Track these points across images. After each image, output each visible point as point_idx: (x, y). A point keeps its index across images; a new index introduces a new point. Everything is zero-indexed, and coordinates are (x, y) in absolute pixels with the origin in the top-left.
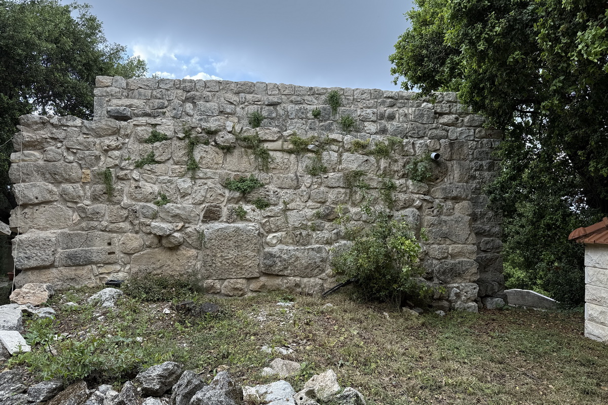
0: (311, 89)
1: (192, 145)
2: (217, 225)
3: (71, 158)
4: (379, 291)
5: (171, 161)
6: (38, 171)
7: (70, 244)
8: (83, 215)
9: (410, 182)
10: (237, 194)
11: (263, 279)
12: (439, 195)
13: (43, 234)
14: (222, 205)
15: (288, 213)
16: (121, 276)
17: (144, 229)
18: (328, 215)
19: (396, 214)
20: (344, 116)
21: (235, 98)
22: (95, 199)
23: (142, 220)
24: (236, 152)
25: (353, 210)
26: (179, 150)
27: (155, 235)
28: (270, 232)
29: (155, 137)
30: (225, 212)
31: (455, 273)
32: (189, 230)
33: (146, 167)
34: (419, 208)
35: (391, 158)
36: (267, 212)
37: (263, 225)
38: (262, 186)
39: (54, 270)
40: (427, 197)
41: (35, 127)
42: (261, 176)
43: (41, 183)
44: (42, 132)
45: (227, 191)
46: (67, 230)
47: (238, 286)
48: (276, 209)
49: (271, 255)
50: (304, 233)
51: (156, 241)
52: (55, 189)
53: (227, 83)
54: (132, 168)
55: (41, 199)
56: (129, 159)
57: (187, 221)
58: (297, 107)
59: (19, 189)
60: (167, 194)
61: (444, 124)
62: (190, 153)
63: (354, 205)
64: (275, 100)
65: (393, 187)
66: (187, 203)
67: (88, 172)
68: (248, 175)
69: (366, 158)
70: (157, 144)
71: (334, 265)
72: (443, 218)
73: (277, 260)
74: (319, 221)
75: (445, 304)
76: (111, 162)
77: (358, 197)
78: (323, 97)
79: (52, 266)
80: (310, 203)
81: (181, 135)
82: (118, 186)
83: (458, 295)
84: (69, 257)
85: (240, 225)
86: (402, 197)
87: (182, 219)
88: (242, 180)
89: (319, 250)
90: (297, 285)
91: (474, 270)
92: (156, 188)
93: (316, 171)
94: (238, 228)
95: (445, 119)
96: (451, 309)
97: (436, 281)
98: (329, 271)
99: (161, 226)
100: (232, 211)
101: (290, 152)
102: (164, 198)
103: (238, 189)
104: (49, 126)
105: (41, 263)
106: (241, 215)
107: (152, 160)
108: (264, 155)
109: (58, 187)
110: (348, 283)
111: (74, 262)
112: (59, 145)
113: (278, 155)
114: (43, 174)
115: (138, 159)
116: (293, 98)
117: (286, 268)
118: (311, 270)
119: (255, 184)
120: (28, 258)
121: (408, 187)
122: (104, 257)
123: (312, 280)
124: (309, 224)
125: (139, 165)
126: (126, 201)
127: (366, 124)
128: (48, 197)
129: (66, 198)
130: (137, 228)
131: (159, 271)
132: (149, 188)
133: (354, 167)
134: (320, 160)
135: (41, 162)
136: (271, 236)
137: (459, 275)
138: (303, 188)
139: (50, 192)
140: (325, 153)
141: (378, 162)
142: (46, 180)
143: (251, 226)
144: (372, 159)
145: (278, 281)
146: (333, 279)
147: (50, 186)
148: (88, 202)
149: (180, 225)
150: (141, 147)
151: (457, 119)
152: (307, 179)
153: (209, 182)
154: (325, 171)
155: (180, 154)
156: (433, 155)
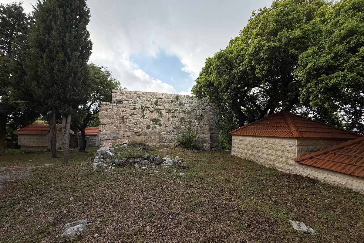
0: (171, 95)
1: (143, 110)
2: (149, 130)
3: (114, 113)
4: (188, 146)
5: (138, 114)
6: (105, 116)
7: (114, 134)
8: (117, 127)
9: (195, 120)
10: (154, 123)
11: (160, 143)
12: (202, 123)
13: (107, 132)
14: (151, 125)
15: (166, 127)
16: (126, 142)
17: (132, 131)
18: (176, 128)
19: (192, 128)
20: (180, 102)
21: (150, 97)
22: (120, 123)
23: (132, 128)
24: (154, 112)
25: (182, 127)
26: (140, 112)
27: (135, 132)
28: (162, 132)
29: (135, 109)
30: (151, 127)
31: (205, 142)
32: (142, 131)
33: (132, 116)
34: (197, 126)
35: (191, 114)
36: (161, 127)
37: (160, 130)
38: (160, 121)
39: (110, 140)
40: (199, 124)
41: (105, 105)
42: (160, 118)
43: (106, 119)
44: (106, 107)
45: (152, 122)
46: (113, 131)
47: (154, 145)
48: (164, 126)
49: (162, 137)
50: (170, 132)
51: (135, 133)
52: (110, 121)
53: (149, 92)
54: (129, 116)
55: (106, 123)
56: (128, 114)
57: (142, 129)
58: (167, 99)
59: (101, 120)
60: (137, 122)
61: (205, 105)
62: (143, 112)
63: (182, 126)
64: (162, 97)
65: (191, 121)
66: (142, 124)
67: (118, 117)
68: (157, 118)
69: (185, 114)
70: (135, 110)
71: (177, 140)
72: (203, 129)
73: (164, 139)
74: (174, 129)
75: (203, 149)
76: (124, 114)
77: (183, 123)
78: (174, 97)
79: (109, 139)
80: (172, 125)
81: (141, 108)
82: (126, 120)
83: (206, 147)
84: (114, 137)
85: (155, 130)
86: (194, 124)
87: (141, 129)
88: (155, 119)
89: (174, 136)
90: (169, 145)
91: (210, 141)
92: (135, 121)
93: (173, 117)
94: (155, 131)
95: (205, 104)
96: (204, 150)
97: (201, 143)
98: (176, 141)
99: (136, 130)
100: (153, 127)
101: (167, 112)
102: (137, 123)
103: (154, 121)
104: (108, 105)
105: (107, 139)
106: (155, 127)
107: (134, 114)
108: (161, 113)
109: (110, 120)
110: (181, 144)
111: (115, 138)
112: (111, 110)
113: (164, 113)
114: (107, 117)
115: (130, 114)
116: (166, 97)
117: (166, 141)
118: (172, 141)
119: (158, 120)
120: (104, 137)
121: (195, 121)
122: (122, 137)
123: (172, 143)
124: (172, 130)
125: (131, 115)
126: (127, 124)
127: (185, 104)
128: (108, 123)
129: (112, 123)
130: (130, 130)
131: (136, 141)
132: (133, 121)
133: (182, 116)
134: (174, 114)
135: (107, 114)
136: (162, 133)
137: (206, 142)
138: (170, 121)
139: (109, 121)
140: (175, 113)
141: (188, 115)
142: (107, 118)
143: (158, 130)
144: (187, 114)
145: (164, 143)
146: (177, 143)
147: (109, 120)
148: (118, 124)
149: (141, 130)
150: (131, 111)
151: (208, 104)
152: (171, 119)
153: (147, 119)
154: (175, 117)
155: (141, 113)
156: (201, 114)
